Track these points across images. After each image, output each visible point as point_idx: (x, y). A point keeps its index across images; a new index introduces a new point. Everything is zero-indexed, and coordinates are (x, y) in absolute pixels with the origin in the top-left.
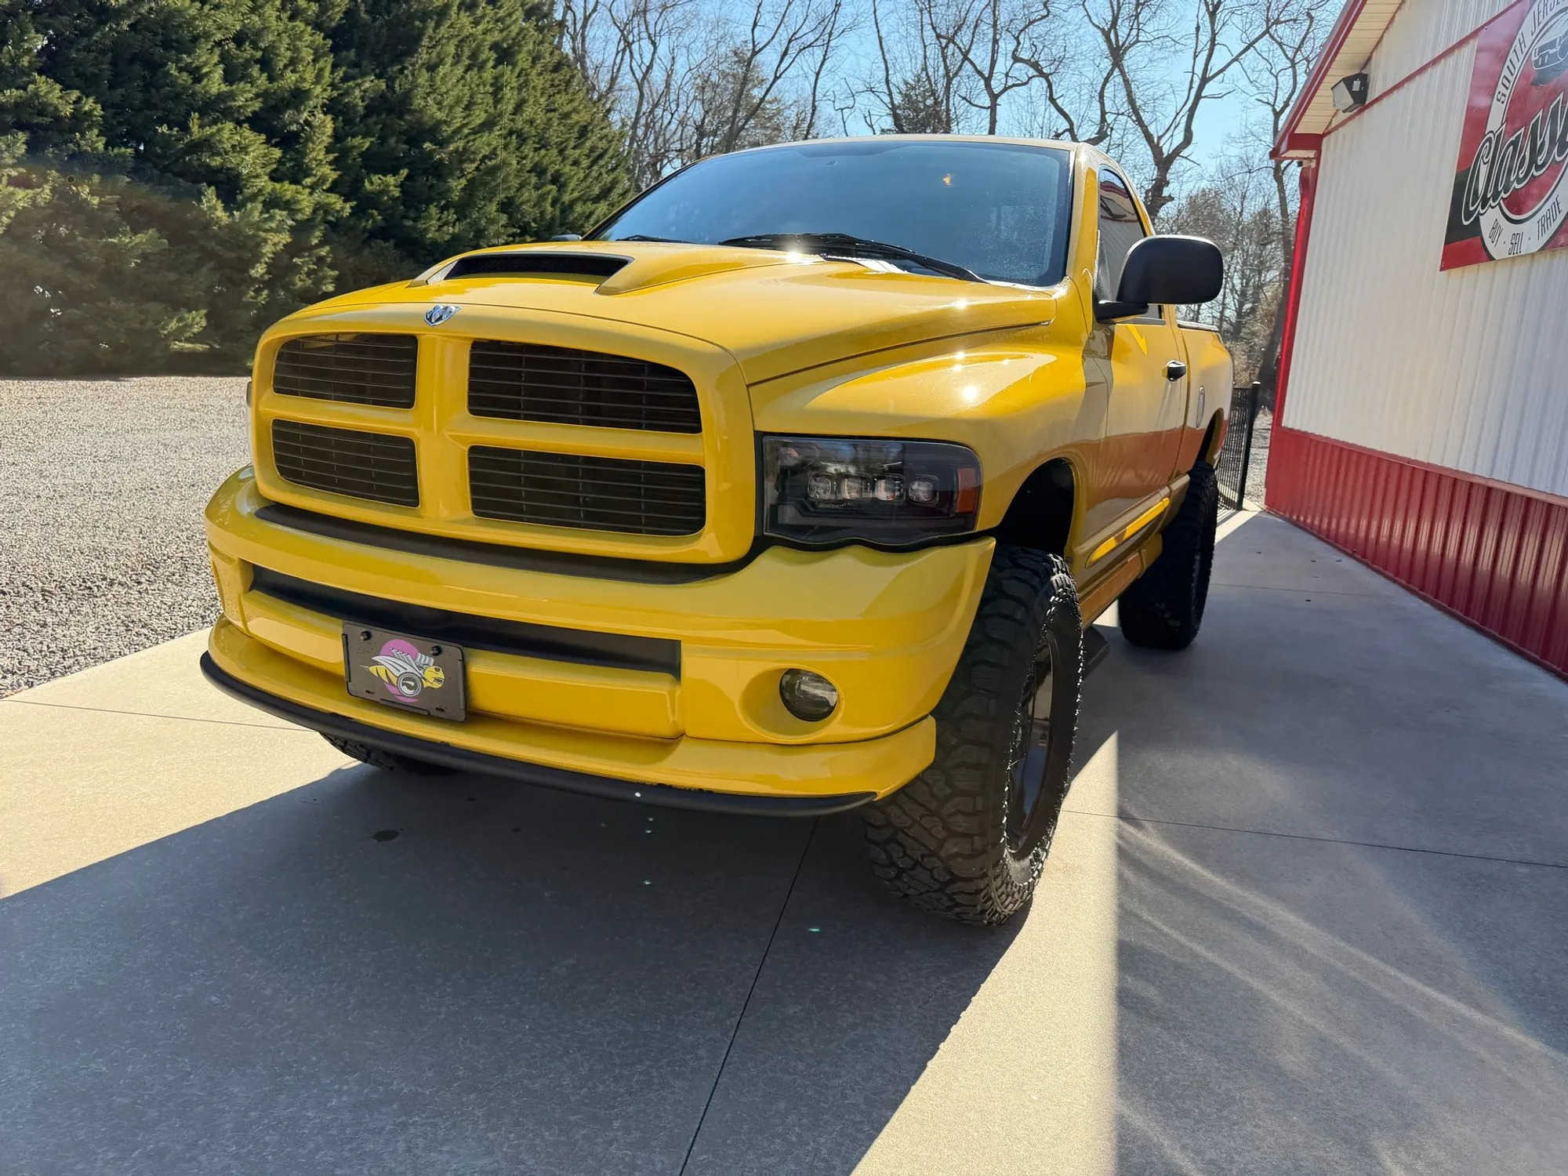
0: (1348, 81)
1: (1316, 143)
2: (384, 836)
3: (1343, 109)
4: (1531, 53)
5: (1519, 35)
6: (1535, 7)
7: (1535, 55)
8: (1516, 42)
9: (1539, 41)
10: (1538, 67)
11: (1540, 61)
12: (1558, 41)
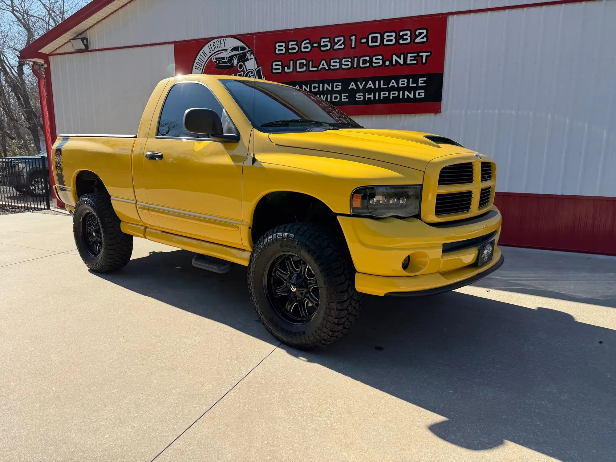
0: (83, 40)
1: (45, 57)
2: (380, 349)
3: (75, 49)
4: (211, 59)
5: (202, 51)
6: (209, 44)
7: (214, 60)
8: (201, 53)
9: (214, 56)
10: (217, 63)
11: (218, 62)
12: (225, 58)
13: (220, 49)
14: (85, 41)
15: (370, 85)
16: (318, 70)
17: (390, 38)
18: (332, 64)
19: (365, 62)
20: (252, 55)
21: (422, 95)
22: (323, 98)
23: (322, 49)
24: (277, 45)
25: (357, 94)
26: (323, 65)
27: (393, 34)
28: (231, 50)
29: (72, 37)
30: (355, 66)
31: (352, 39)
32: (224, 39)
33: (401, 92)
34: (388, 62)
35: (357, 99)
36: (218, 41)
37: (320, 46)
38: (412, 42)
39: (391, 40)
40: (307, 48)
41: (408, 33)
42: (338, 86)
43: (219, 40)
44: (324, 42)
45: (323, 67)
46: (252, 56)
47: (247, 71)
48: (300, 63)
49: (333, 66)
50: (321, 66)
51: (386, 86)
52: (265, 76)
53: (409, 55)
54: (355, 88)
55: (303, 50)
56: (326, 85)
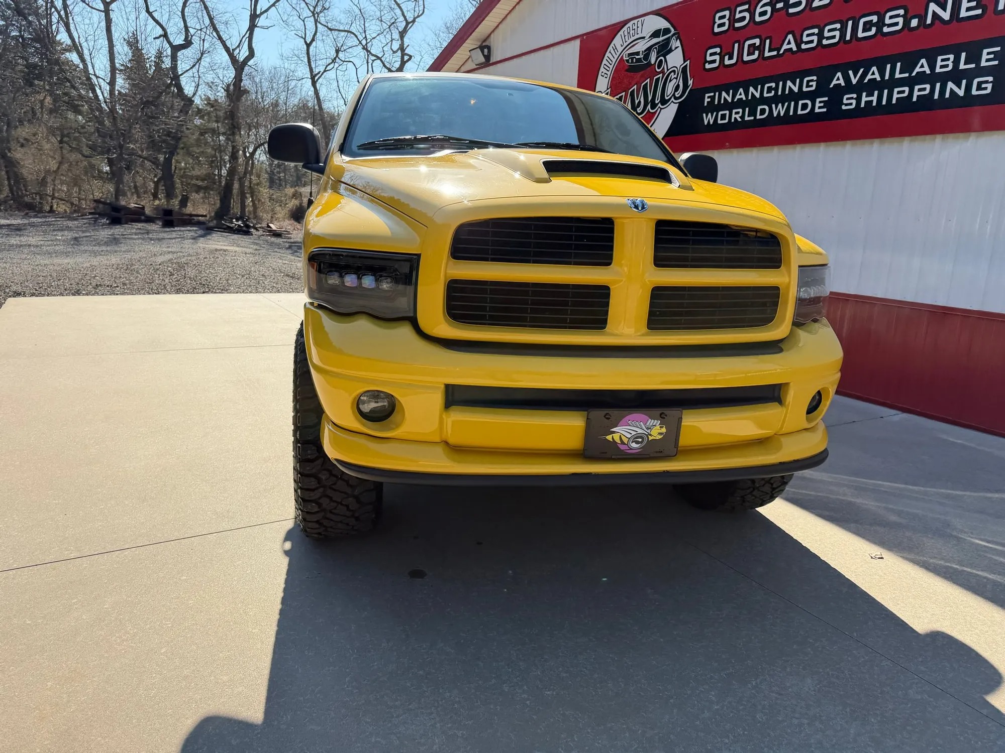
0: (482, 48)
3: (477, 63)
4: (623, 56)
5: (612, 45)
6: (621, 32)
7: (626, 57)
8: (610, 48)
9: (627, 50)
10: (629, 63)
11: (630, 60)
12: (641, 52)
13: (637, 37)
14: (486, 51)
15: (874, 74)
16: (778, 55)
18: (805, 39)
19: (867, 26)
20: (678, 40)
21: (986, 88)
22: (781, 110)
23: (791, 11)
24: (718, 15)
25: (846, 97)
26: (790, 44)
28: (650, 37)
30: (848, 38)
32: (642, 19)
33: (938, 85)
34: (917, 20)
35: (844, 107)
36: (634, 25)
37: (787, 6)
40: (765, 13)
42: (811, 84)
43: (635, 21)
45: (789, 46)
46: (678, 43)
47: (668, 70)
48: (750, 46)
49: (807, 43)
50: (785, 47)
51: (907, 75)
52: (693, 77)
54: (843, 84)
55: (758, 19)
56: (789, 83)
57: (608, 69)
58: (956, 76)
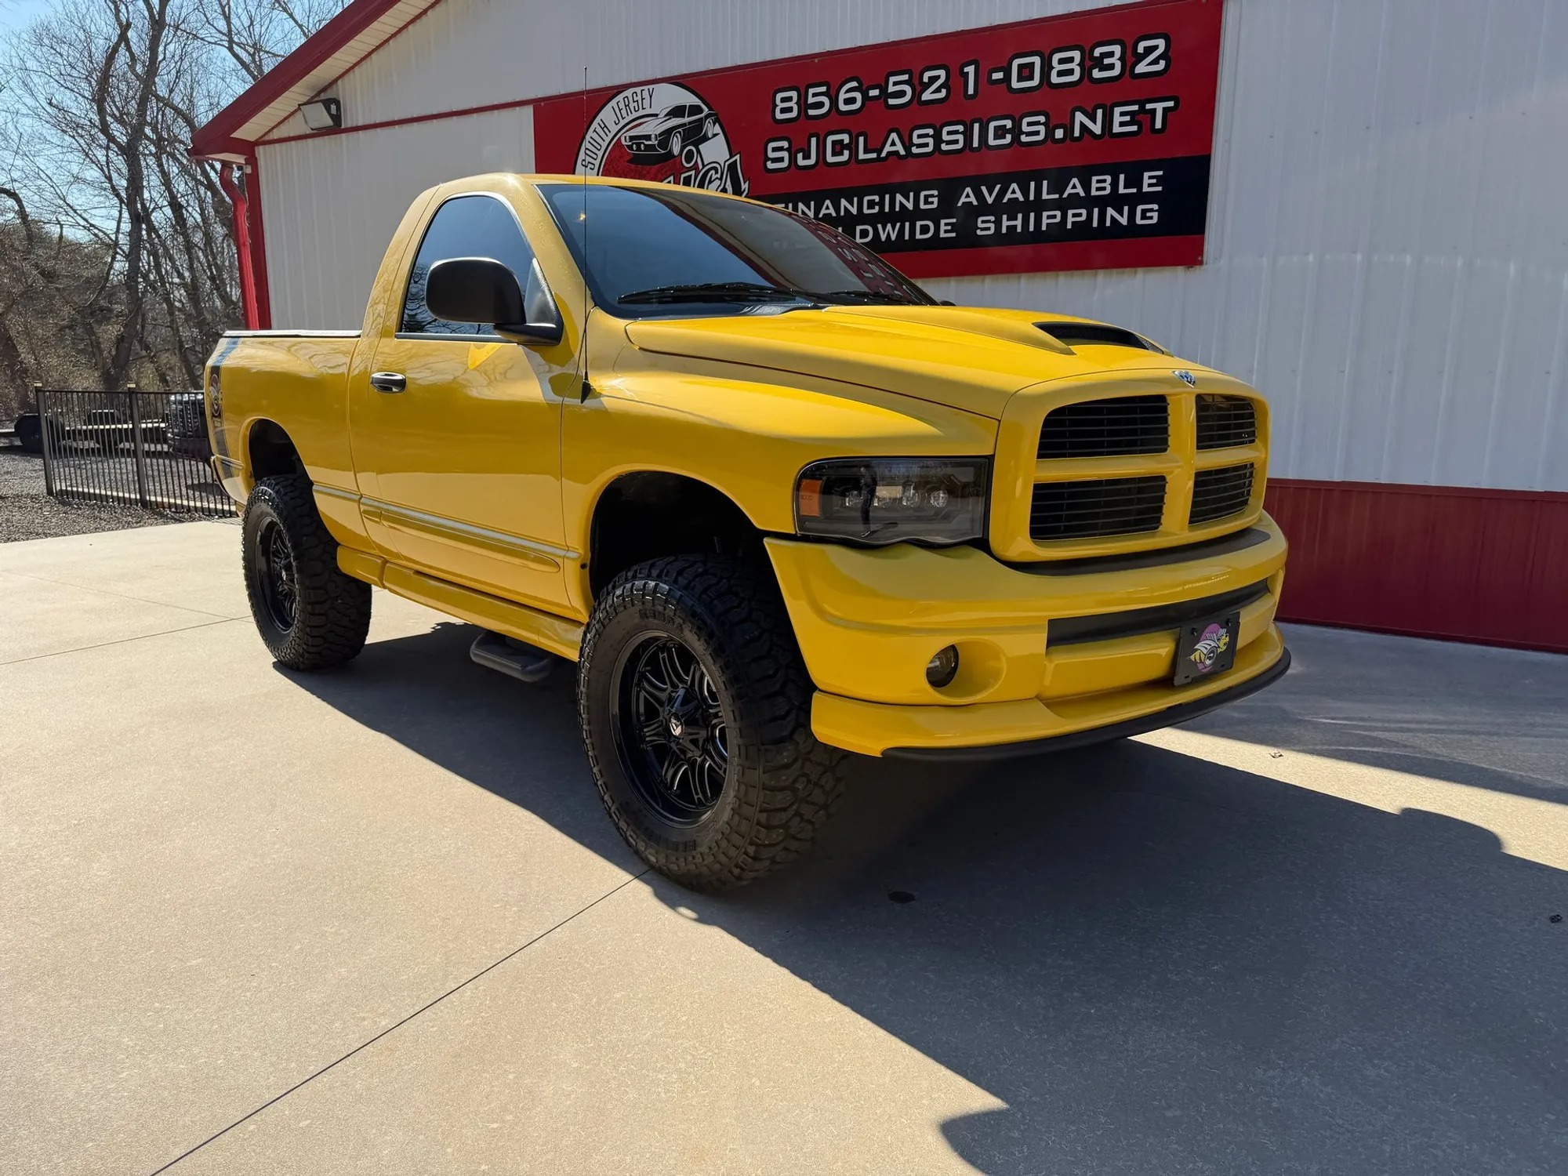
0: (326, 104)
1: (248, 149)
2: (902, 898)
3: (313, 127)
4: (619, 139)
5: (598, 120)
6: (613, 103)
7: (626, 141)
8: (595, 125)
9: (627, 131)
10: (633, 150)
11: (634, 147)
12: (653, 136)
13: (641, 113)
14: (333, 107)
15: (1014, 192)
16: (879, 159)
17: (1067, 66)
18: (916, 140)
19: (1000, 132)
20: (717, 124)
21: (1151, 218)
22: (891, 232)
23: (891, 102)
24: (779, 96)
25: (980, 219)
26: (894, 144)
27: (1076, 55)
28: (666, 116)
29: (305, 99)
30: (976, 144)
31: (968, 73)
32: (651, 87)
33: (1096, 211)
34: (1062, 130)
35: (979, 232)
36: (635, 95)
37: (885, 94)
38: (1127, 73)
39: (1071, 72)
40: (852, 101)
41: (1117, 49)
42: (930, 200)
43: (638, 90)
44: (895, 84)
45: (893, 149)
46: (717, 129)
47: (704, 166)
48: (834, 143)
49: (919, 146)
50: (888, 148)
51: (1057, 196)
52: (749, 179)
53: (1117, 110)
54: (975, 203)
55: (843, 107)
56: (899, 197)
57: (595, 157)
58: (1116, 200)
